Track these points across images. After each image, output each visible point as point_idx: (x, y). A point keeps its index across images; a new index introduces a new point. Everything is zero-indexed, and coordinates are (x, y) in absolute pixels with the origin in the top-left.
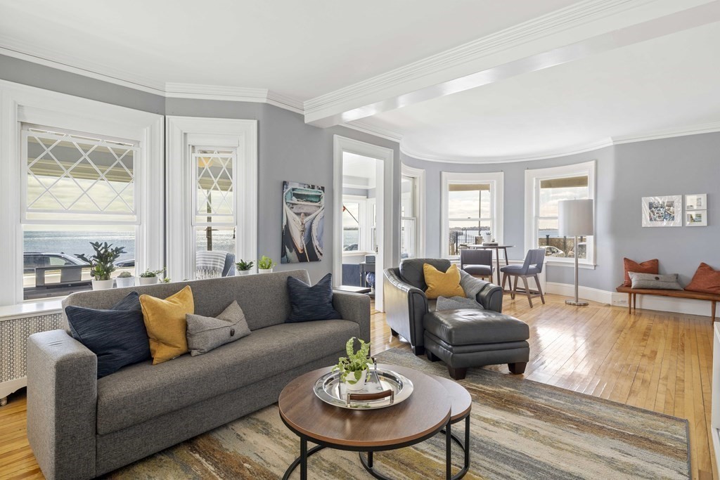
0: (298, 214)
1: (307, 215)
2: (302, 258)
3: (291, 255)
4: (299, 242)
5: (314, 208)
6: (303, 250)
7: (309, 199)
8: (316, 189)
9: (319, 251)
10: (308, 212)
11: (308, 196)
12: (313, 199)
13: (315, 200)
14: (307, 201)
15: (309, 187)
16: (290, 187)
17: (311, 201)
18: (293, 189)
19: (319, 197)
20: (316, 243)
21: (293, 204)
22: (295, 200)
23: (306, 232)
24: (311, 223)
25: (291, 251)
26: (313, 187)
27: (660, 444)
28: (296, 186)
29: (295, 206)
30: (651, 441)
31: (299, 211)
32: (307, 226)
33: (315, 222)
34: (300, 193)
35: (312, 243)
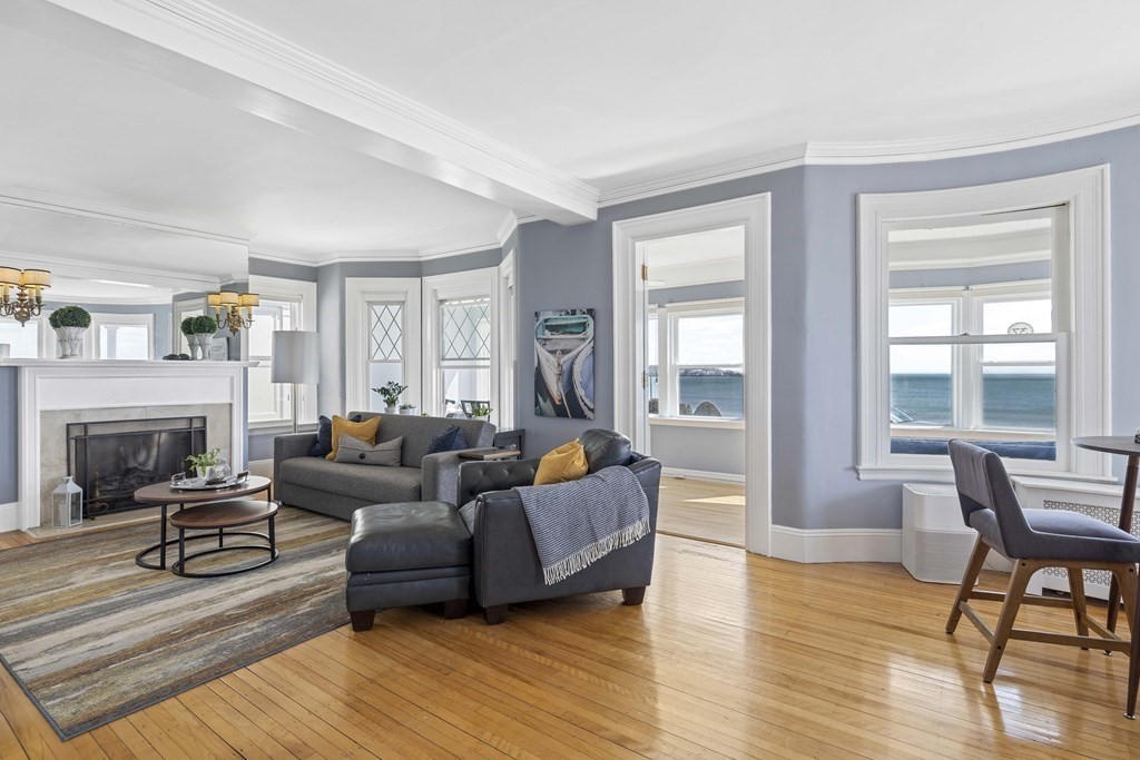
0: (553, 352)
1: (564, 352)
2: (560, 412)
3: (546, 406)
4: (556, 388)
5: (575, 343)
6: (561, 400)
7: (568, 330)
8: (578, 315)
9: (585, 404)
10: (567, 348)
11: (566, 326)
12: (574, 330)
13: (577, 330)
14: (565, 333)
15: (568, 313)
16: (542, 318)
17: (571, 333)
18: (546, 321)
19: (584, 326)
20: (580, 392)
21: (545, 340)
22: (548, 334)
23: (565, 376)
24: (572, 364)
25: (545, 401)
26: (574, 312)
27: (70, 679)
28: (550, 315)
29: (548, 342)
30: (83, 674)
31: (555, 348)
32: (565, 368)
33: (577, 361)
34: (554, 324)
35: (574, 393)
